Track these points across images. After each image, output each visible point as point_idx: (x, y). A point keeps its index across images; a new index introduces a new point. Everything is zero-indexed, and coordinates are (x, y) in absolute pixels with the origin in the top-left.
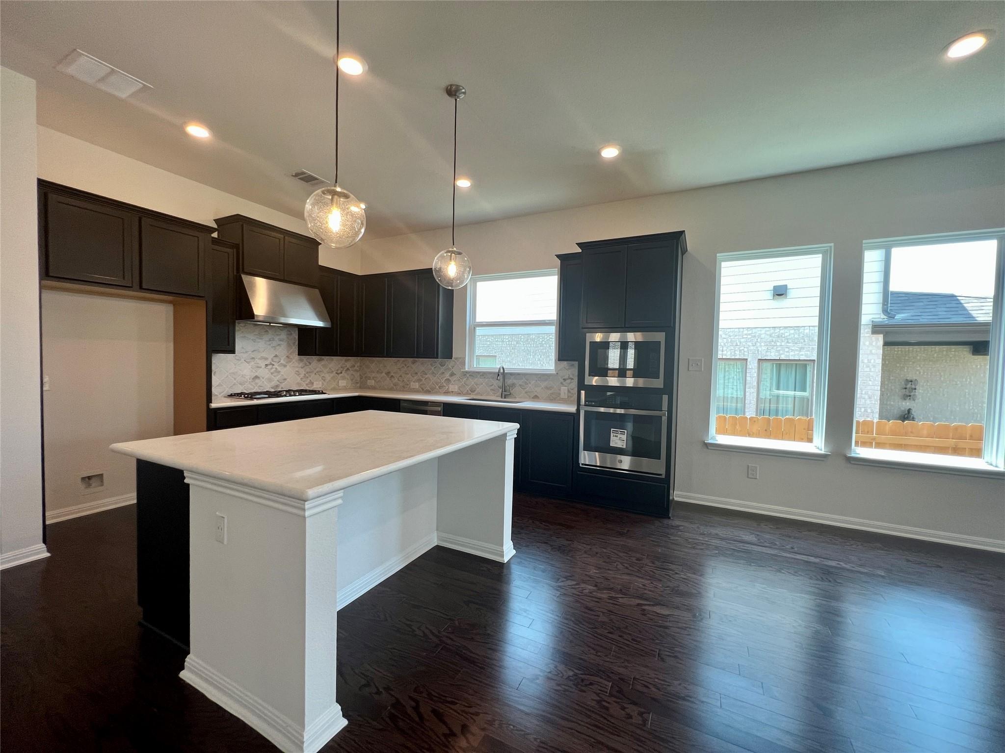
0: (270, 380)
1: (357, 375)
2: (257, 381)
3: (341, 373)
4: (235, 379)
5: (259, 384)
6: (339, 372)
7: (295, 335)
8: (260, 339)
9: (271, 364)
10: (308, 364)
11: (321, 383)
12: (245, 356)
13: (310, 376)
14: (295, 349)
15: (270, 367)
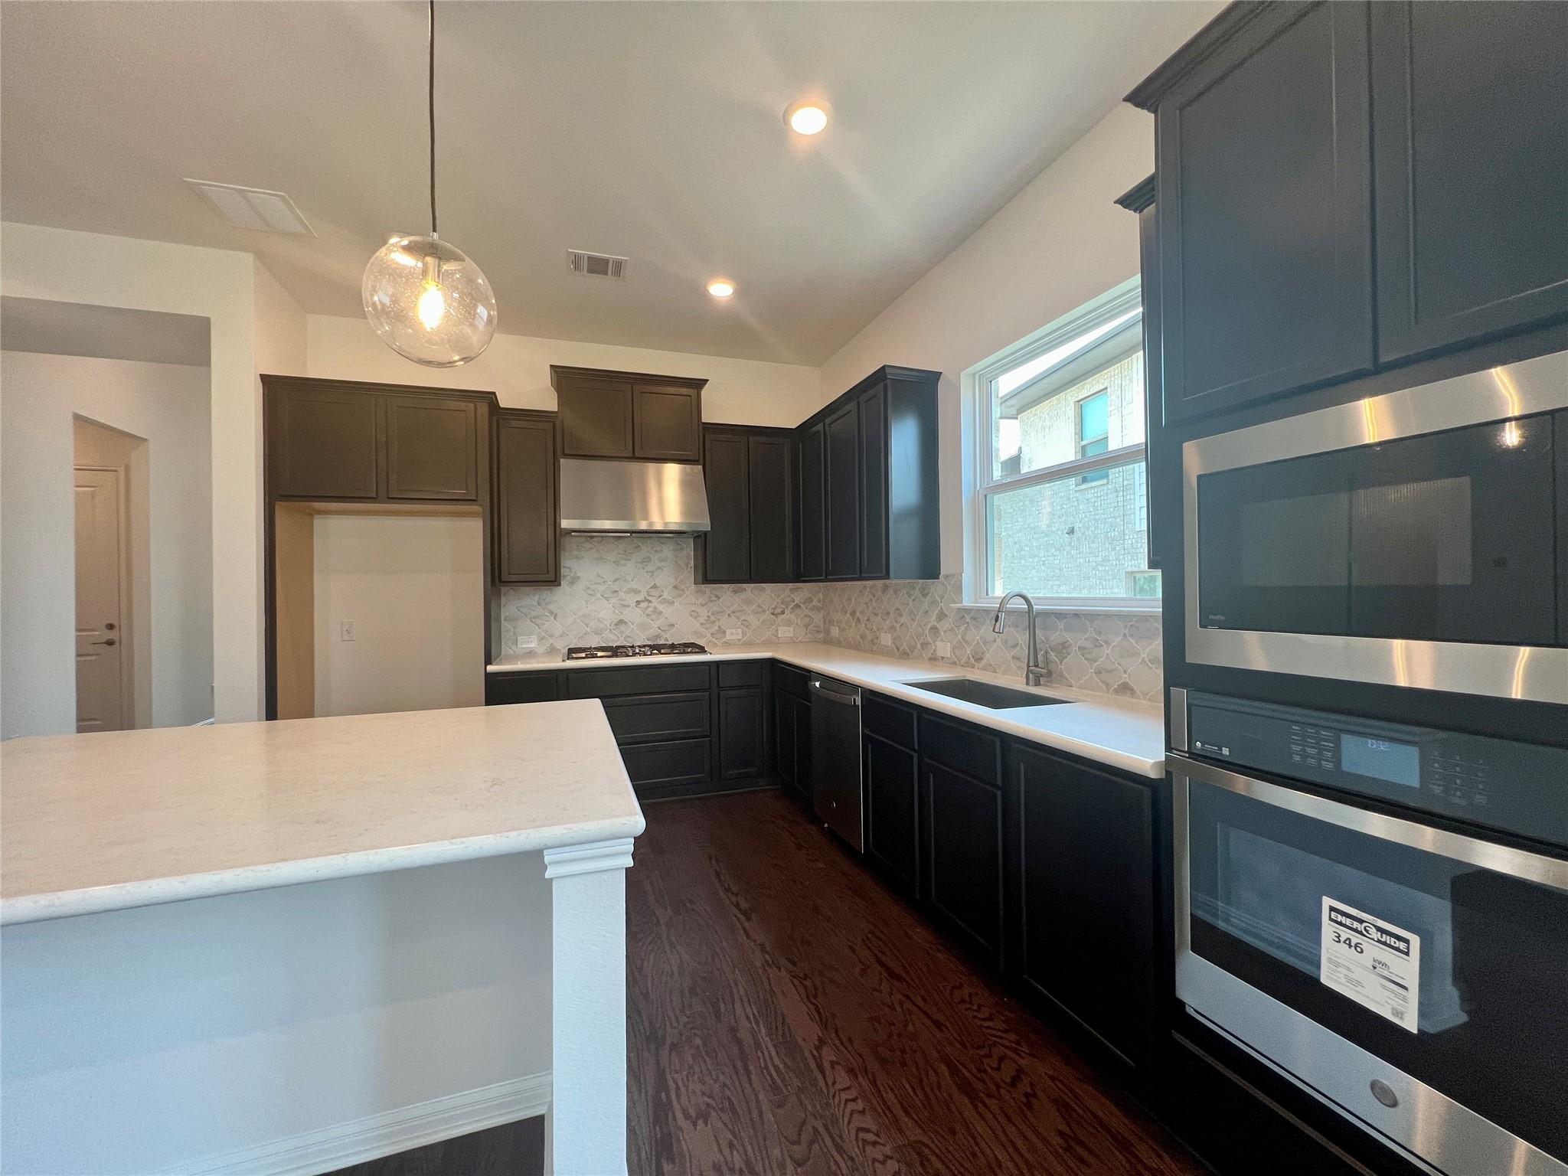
0: (643, 627)
1: (818, 618)
2: (622, 628)
3: (783, 613)
4: (587, 625)
5: (627, 633)
6: (778, 611)
7: (689, 549)
8: (626, 560)
9: (646, 600)
10: (714, 598)
11: (740, 631)
12: (602, 588)
13: (719, 620)
14: (689, 575)
15: (644, 605)
